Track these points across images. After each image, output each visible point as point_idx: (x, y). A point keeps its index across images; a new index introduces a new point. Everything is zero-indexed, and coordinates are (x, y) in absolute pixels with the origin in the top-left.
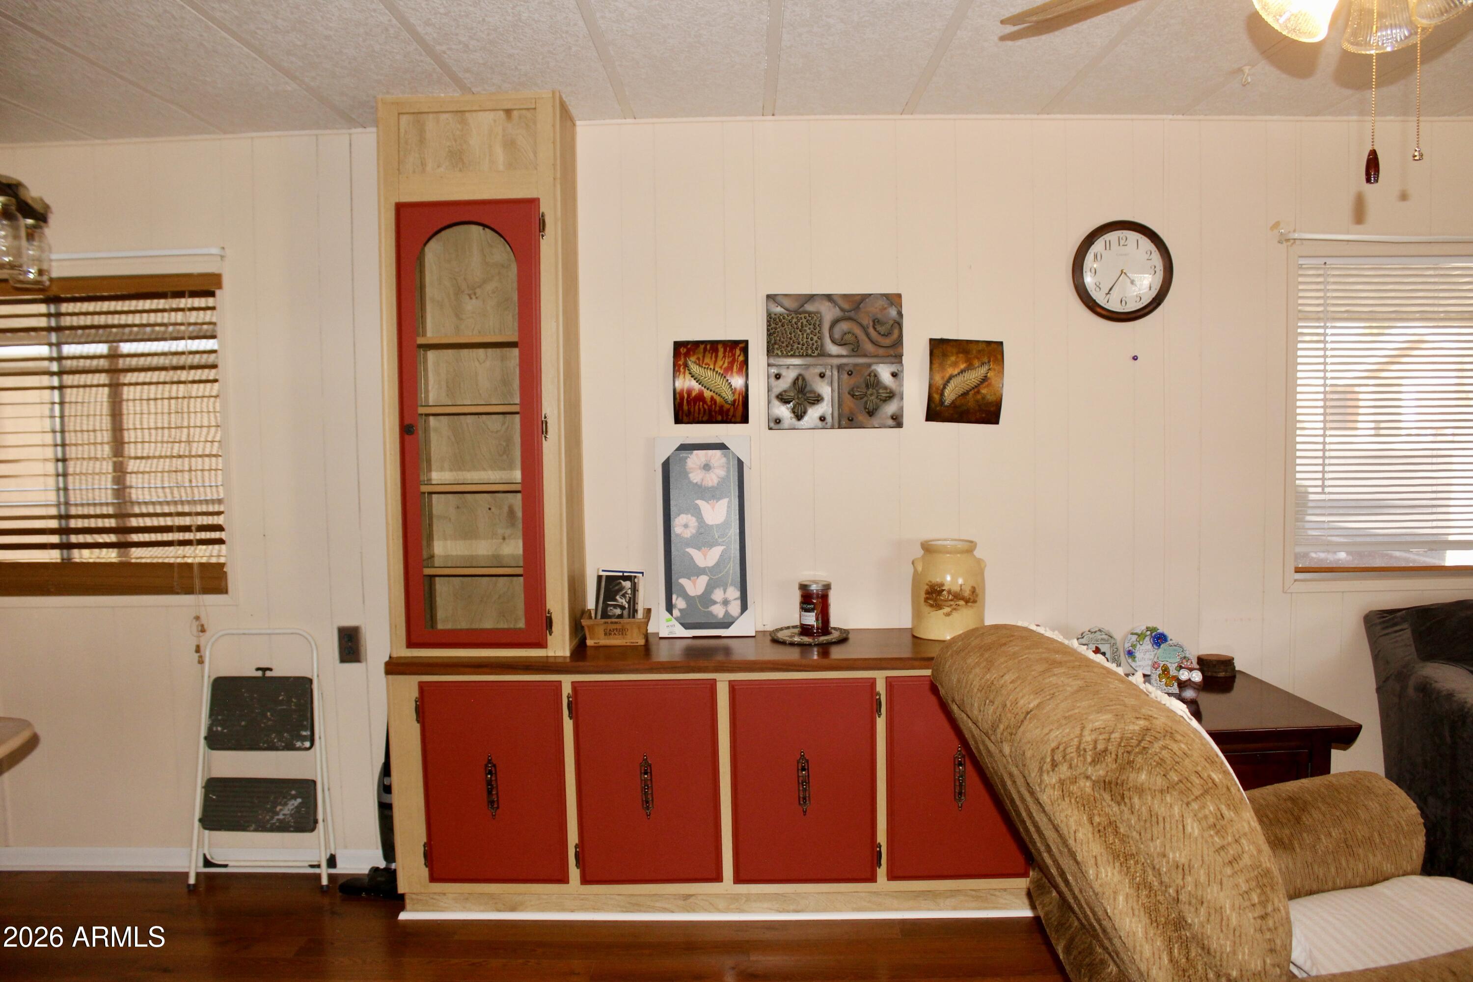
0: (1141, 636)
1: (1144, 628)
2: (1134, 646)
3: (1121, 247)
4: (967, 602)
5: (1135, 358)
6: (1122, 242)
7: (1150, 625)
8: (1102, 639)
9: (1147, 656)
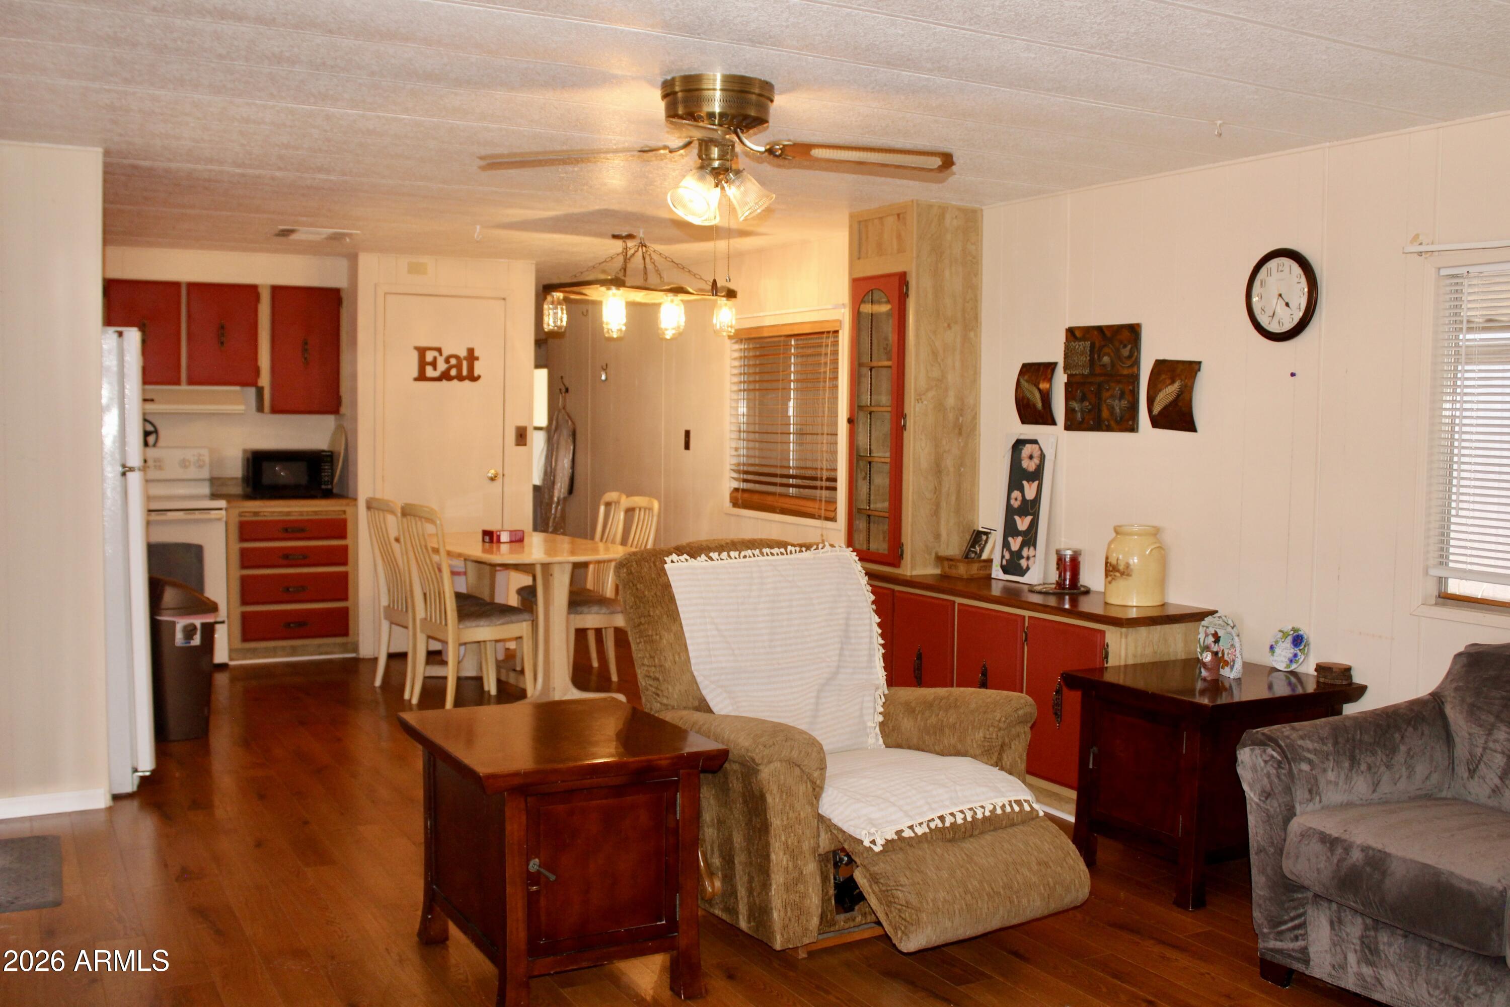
0: (1285, 635)
1: (1290, 627)
2: (1277, 642)
3: (1279, 273)
4: (1122, 574)
5: (1293, 375)
6: (1280, 268)
7: (1296, 626)
8: (1219, 625)
9: (1284, 653)
